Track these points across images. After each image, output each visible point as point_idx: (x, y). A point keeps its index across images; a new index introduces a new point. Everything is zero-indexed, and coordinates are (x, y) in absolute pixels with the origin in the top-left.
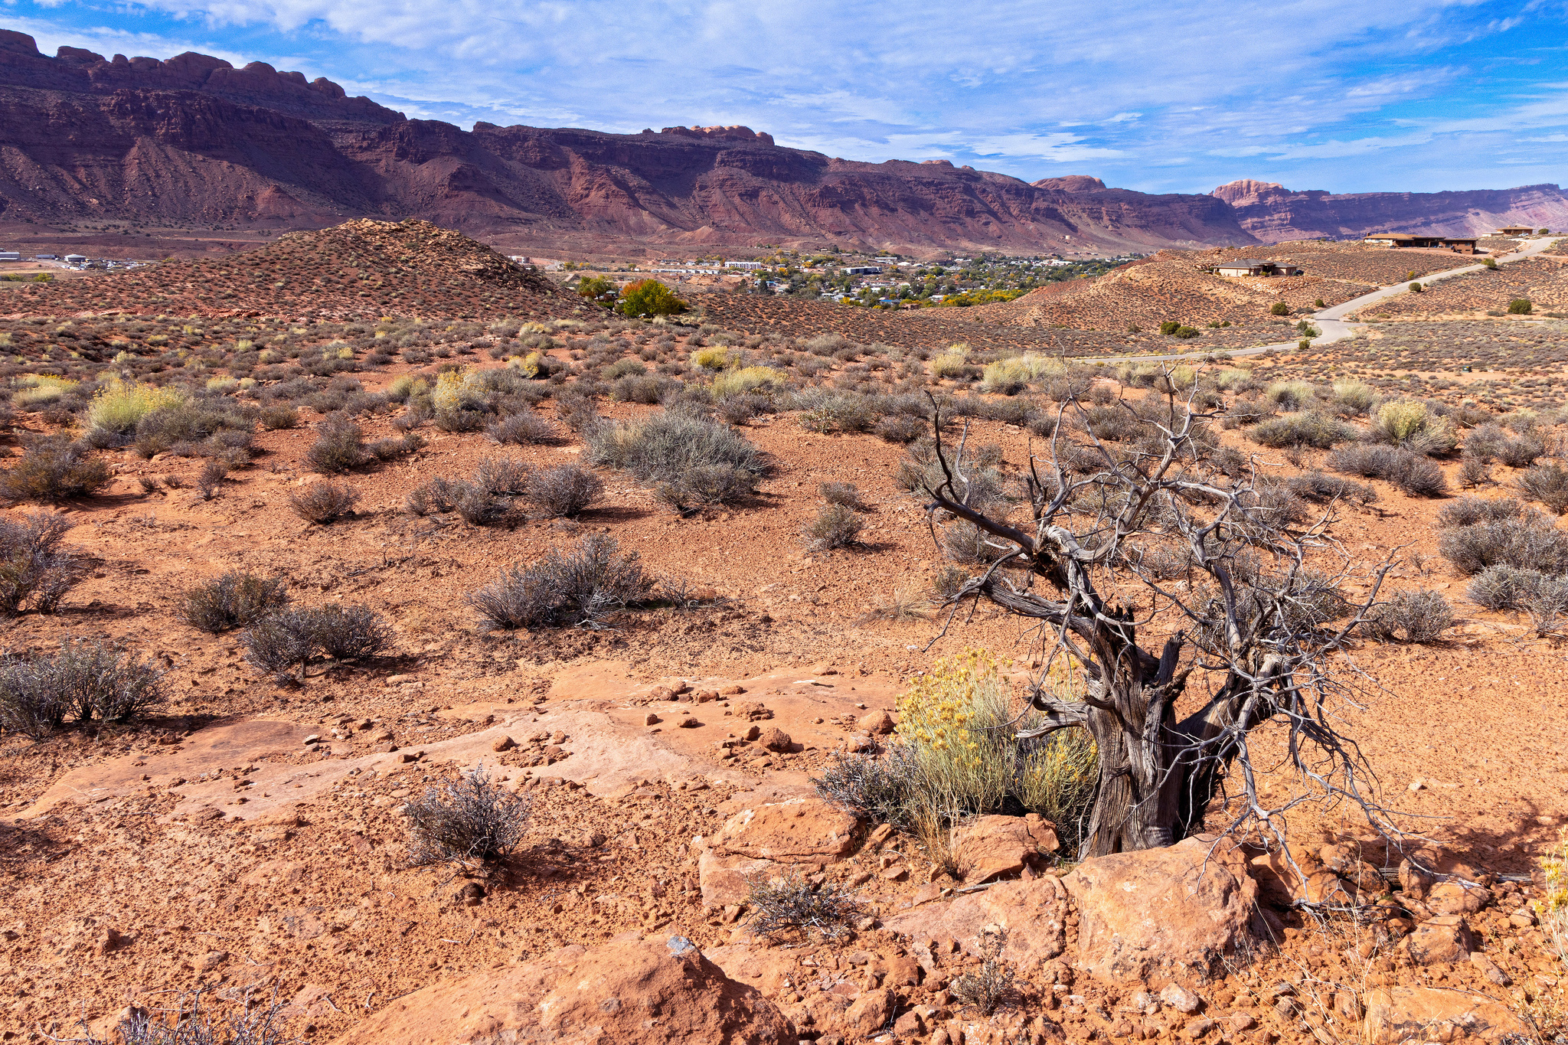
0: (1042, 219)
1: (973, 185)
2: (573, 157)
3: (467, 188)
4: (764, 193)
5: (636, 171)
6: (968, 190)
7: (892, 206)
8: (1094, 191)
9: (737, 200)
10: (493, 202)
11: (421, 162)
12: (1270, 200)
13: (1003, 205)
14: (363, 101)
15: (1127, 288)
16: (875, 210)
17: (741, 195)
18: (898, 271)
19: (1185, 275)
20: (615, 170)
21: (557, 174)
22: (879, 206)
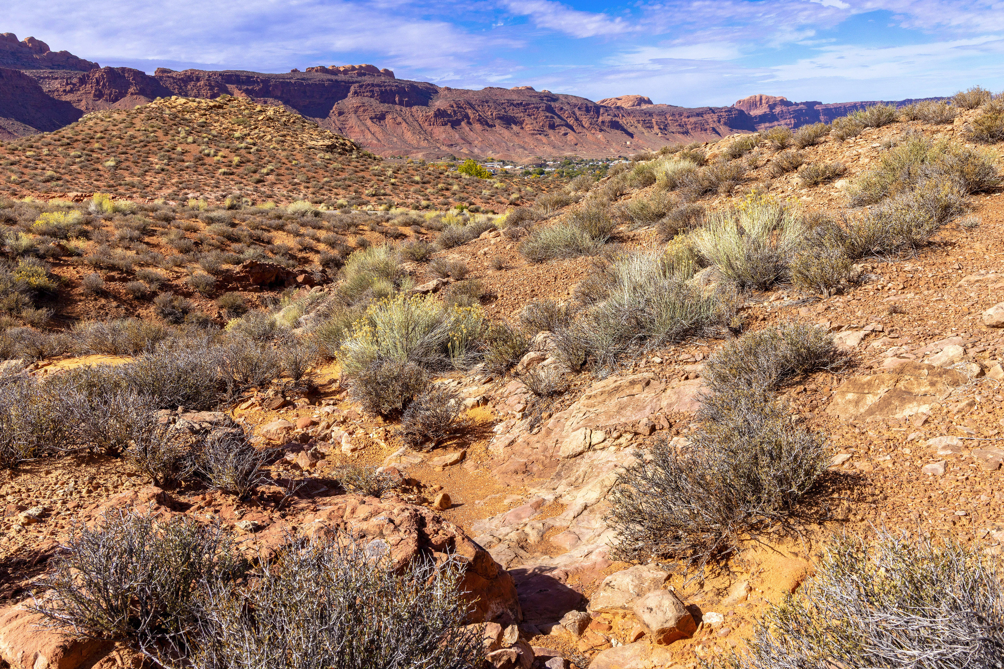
0: (607, 130)
1: (553, 104)
2: (237, 93)
4: (390, 116)
6: (549, 109)
7: (490, 123)
8: (644, 107)
9: (369, 122)
11: (114, 101)
12: (777, 110)
13: (577, 119)
14: (65, 55)
16: (477, 126)
17: (371, 118)
22: (481, 123)
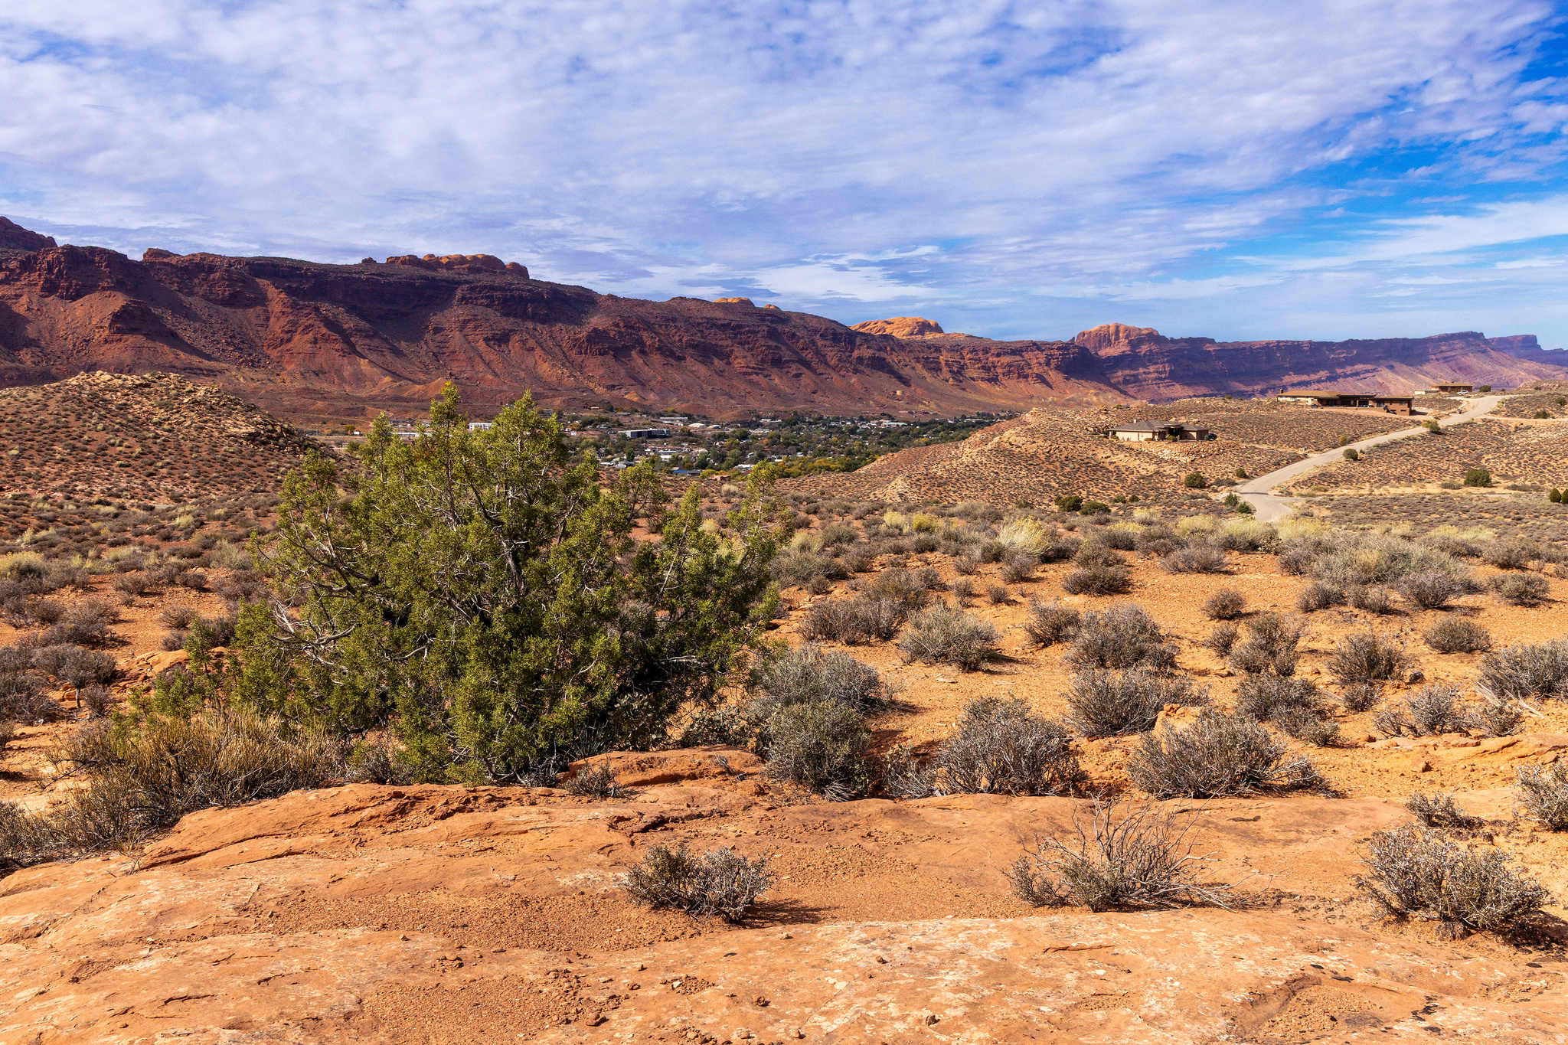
0: (867, 371)
1: (780, 327)
2: (272, 292)
3: (133, 331)
4: (517, 338)
5: (352, 309)
6: (773, 334)
7: (678, 354)
8: (929, 336)
9: (482, 346)
10: (166, 348)
11: (73, 299)
12: (1144, 349)
13: (818, 353)
15: (1007, 454)
16: (656, 358)
17: (486, 340)
18: (690, 434)
19: (1075, 440)
20: (325, 308)
21: (251, 313)
22: (662, 354)
